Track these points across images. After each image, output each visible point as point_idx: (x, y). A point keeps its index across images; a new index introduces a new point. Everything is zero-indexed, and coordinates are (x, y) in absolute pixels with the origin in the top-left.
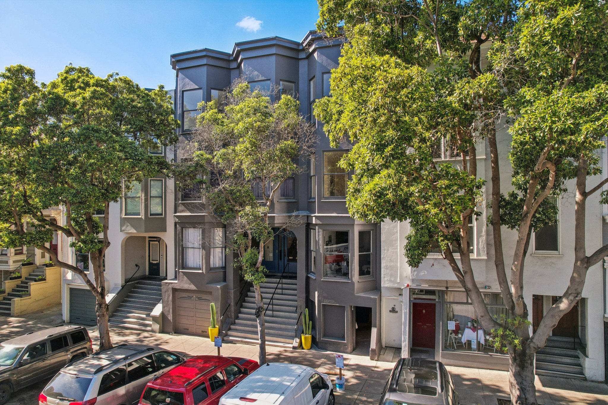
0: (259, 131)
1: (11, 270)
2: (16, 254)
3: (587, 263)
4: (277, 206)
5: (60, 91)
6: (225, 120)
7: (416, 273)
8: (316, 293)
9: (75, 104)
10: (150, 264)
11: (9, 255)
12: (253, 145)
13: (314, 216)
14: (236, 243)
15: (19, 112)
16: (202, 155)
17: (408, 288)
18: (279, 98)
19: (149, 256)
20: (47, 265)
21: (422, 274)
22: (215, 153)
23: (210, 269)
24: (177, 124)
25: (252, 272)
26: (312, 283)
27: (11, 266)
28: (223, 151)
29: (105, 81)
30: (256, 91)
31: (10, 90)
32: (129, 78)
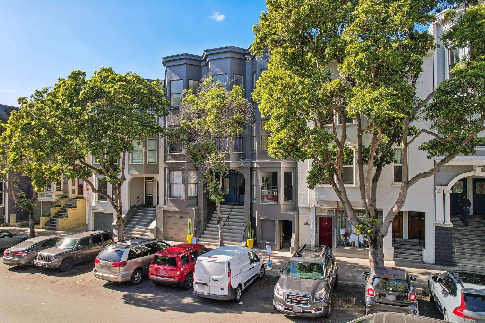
0: (219, 108)
1: (54, 201)
2: (57, 191)
3: (408, 184)
4: (231, 156)
5: (98, 84)
6: (199, 101)
7: (318, 196)
8: (257, 212)
9: (109, 93)
10: (147, 197)
11: (52, 191)
12: (216, 117)
13: (255, 162)
14: (206, 177)
15: (79, 98)
16: (185, 123)
17: (315, 207)
18: (232, 88)
19: (146, 192)
20: (77, 198)
21: (322, 197)
22: (193, 122)
23: (188, 198)
24: (168, 103)
25: (215, 195)
26: (254, 206)
27: (54, 199)
28: (198, 120)
29: (124, 77)
30: (218, 83)
31: (74, 85)
32: (138, 75)
